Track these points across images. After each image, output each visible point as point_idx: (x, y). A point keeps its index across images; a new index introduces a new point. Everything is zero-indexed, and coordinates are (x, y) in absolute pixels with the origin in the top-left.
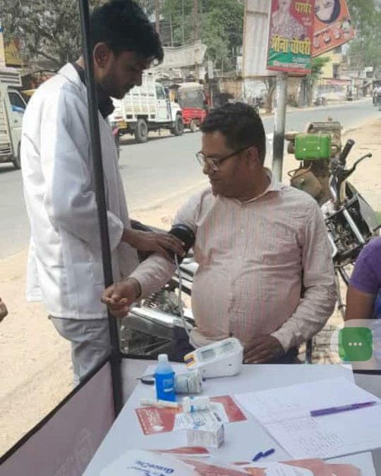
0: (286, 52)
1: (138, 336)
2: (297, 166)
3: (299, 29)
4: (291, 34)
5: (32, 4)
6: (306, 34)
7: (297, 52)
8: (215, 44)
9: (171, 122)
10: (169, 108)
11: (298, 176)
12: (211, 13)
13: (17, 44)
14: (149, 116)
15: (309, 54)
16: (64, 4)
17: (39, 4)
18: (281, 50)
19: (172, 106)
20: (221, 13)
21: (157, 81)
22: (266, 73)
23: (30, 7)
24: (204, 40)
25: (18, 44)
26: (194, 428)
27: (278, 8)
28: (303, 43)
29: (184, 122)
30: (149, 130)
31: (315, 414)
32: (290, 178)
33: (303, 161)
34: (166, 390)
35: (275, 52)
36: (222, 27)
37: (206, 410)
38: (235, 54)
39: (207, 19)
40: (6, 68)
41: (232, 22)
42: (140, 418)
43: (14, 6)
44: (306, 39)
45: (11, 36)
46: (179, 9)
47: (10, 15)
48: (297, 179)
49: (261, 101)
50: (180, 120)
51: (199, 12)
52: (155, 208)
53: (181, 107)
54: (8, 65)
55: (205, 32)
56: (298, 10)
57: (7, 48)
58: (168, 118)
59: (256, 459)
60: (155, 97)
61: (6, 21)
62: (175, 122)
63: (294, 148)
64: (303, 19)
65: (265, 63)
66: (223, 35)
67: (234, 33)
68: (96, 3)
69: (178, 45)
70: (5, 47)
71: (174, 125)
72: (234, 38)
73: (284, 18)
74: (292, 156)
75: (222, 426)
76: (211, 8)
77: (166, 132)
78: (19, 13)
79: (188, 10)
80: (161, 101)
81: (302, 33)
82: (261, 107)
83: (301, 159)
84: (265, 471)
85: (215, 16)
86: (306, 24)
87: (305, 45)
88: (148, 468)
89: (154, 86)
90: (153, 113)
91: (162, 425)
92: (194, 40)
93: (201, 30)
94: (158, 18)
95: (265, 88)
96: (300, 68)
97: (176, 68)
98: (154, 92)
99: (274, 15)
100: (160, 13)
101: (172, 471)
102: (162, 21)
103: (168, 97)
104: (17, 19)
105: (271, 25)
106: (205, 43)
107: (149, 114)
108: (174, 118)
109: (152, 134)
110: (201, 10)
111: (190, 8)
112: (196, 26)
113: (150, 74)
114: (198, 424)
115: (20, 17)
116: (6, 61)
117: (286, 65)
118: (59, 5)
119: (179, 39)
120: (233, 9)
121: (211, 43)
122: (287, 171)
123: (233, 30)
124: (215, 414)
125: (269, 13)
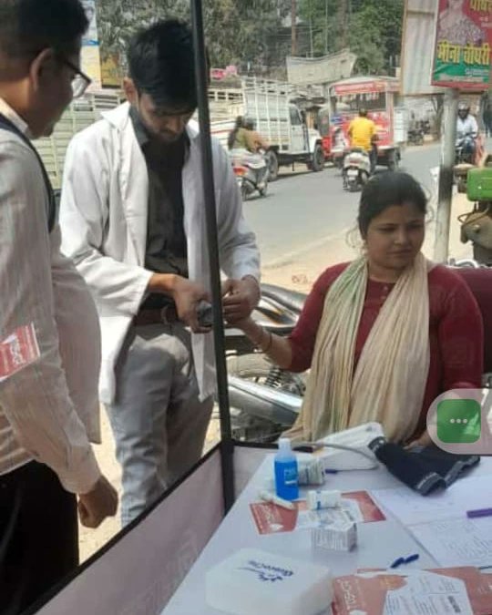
0: (458, 62)
1: (257, 423)
2: (470, 209)
3: (474, 32)
4: (464, 39)
5: (135, 10)
6: (483, 38)
7: (472, 62)
8: (367, 53)
9: (309, 154)
10: (306, 136)
11: (470, 222)
12: (363, 13)
13: (116, 58)
14: (281, 148)
15: (488, 63)
16: (176, 8)
17: (144, 9)
18: (451, 60)
19: (309, 133)
20: (375, 11)
21: (292, 102)
22: (431, 90)
23: (133, 12)
24: (354, 48)
25: (118, 59)
26: (320, 526)
27: (448, 6)
28: (480, 49)
29: (325, 154)
30: (280, 164)
31: (473, 514)
32: (460, 224)
33: (477, 203)
34: (288, 483)
35: (443, 63)
36: (376, 31)
37: (335, 508)
38: (394, 65)
39: (357, 20)
40: (101, 90)
41: (390, 23)
42: (254, 515)
43: (113, 13)
44: (484, 44)
45: (109, 49)
46: (322, 9)
47: (109, 24)
48: (470, 225)
49: (427, 125)
50: (319, 152)
51: (347, 12)
52: (285, 264)
53: (321, 134)
54: (104, 86)
55: (355, 38)
56: (474, 8)
57: (103, 64)
58: (305, 149)
59: (395, 565)
60: (289, 122)
61: (104, 31)
62: (313, 154)
63: (466, 185)
64: (481, 19)
65: (430, 78)
66: (379, 40)
67: (393, 38)
68: (216, 5)
69: (319, 55)
70: (101, 64)
71: (312, 158)
72: (392, 44)
73: (455, 18)
74: (464, 196)
75: (355, 526)
76: (363, 6)
77: (302, 167)
78: (119, 21)
79: (332, 11)
80: (296, 127)
81: (479, 37)
82: (425, 133)
83: (475, 200)
84: (406, 579)
85: (368, 16)
86: (484, 25)
87: (483, 52)
88: (263, 570)
89: (287, 108)
90: (285, 143)
91: (282, 524)
92: (340, 48)
93: (350, 35)
94: (294, 20)
95: (432, 108)
96: (475, 83)
97: (317, 85)
98: (287, 116)
99: (441, 15)
100: (297, 15)
101: (291, 573)
102: (299, 25)
103: (304, 121)
104: (118, 29)
105: (439, 28)
106: (355, 51)
107: (280, 144)
108: (312, 148)
109: (283, 170)
110: (350, 9)
111: (337, 7)
112: (343, 31)
113: (283, 93)
114: (324, 522)
115: (121, 27)
116: (102, 80)
117: (457, 79)
118: (169, 10)
119: (322, 47)
120: (392, 7)
121: (361, 50)
122: (457, 216)
123: (391, 34)
124: (347, 513)
125: (436, 12)
